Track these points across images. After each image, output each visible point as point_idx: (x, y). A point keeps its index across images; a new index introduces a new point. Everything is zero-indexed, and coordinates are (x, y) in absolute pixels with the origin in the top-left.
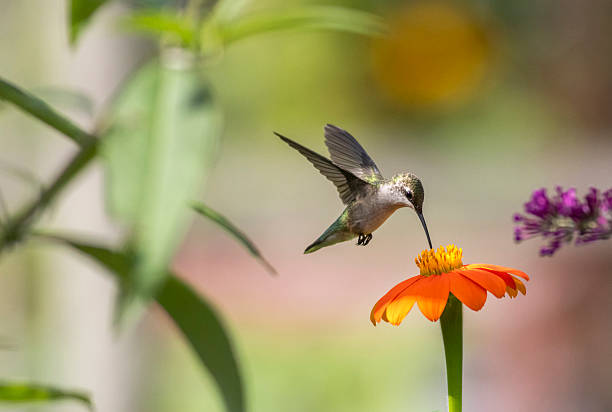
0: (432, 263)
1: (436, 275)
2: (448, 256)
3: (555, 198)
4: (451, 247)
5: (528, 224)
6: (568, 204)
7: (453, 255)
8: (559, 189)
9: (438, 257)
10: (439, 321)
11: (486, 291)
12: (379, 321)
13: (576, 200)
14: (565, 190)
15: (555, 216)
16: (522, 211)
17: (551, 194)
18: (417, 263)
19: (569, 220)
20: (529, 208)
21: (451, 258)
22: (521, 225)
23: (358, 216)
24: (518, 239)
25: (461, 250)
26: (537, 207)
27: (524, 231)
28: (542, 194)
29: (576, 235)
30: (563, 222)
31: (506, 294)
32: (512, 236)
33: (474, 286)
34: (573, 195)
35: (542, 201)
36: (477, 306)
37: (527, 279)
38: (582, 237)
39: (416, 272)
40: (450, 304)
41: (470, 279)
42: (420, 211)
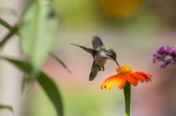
0: (121, 70)
1: (123, 74)
2: (126, 69)
3: (166, 49)
4: (127, 66)
5: (157, 57)
6: (170, 51)
7: (128, 68)
8: (168, 47)
9: (123, 69)
10: (123, 89)
11: (138, 80)
12: (103, 88)
13: (173, 51)
14: (170, 47)
15: (166, 55)
16: (156, 53)
17: (165, 49)
18: (117, 70)
19: (171, 56)
20: (158, 53)
21: (127, 69)
22: (155, 57)
24: (154, 62)
25: (131, 67)
26: (161, 52)
27: (156, 60)
28: (162, 48)
29: (173, 61)
30: (169, 57)
31: (145, 81)
32: (152, 61)
33: (135, 79)
34: (173, 49)
35: (162, 50)
36: (135, 85)
37: (152, 77)
38: (175, 62)
39: (116, 73)
40: (127, 84)
41: (133, 76)
42: (115, 60)
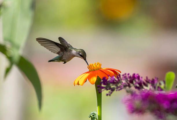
0: (93, 67)
1: (94, 71)
2: (97, 65)
9: (94, 66)
10: (94, 84)
18: (88, 67)
23: (64, 57)
33: (105, 74)
37: (121, 73)
39: (88, 70)
40: (98, 79)
41: (103, 72)
42: (85, 59)
